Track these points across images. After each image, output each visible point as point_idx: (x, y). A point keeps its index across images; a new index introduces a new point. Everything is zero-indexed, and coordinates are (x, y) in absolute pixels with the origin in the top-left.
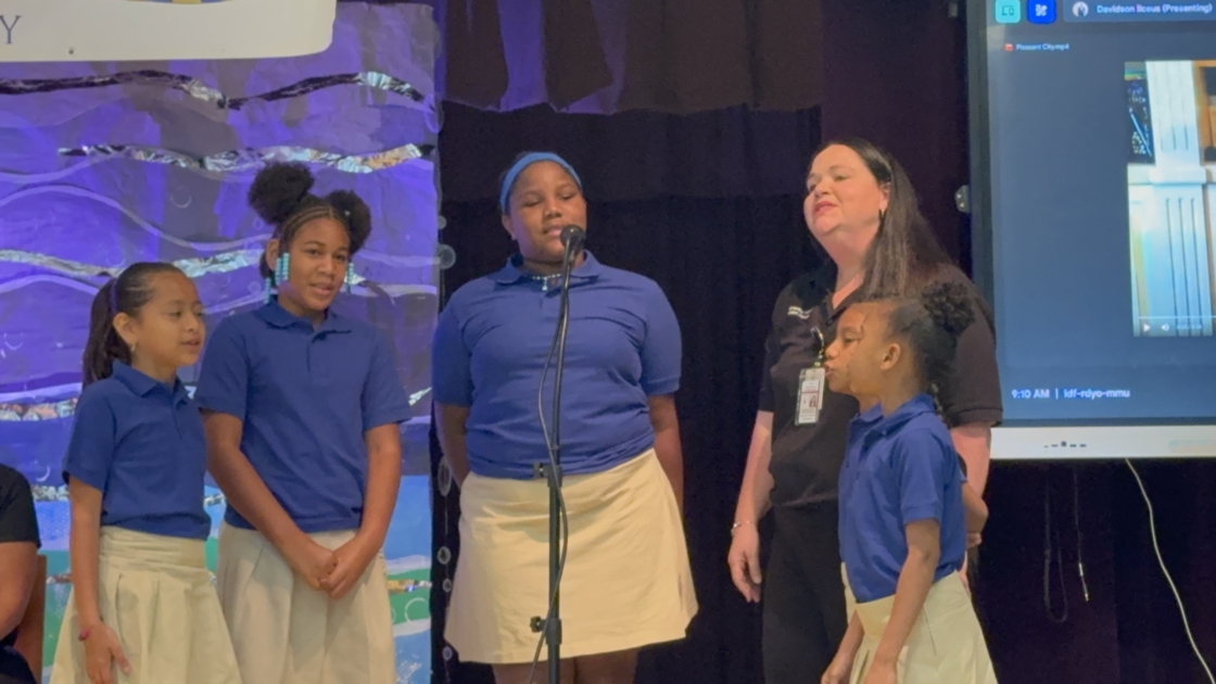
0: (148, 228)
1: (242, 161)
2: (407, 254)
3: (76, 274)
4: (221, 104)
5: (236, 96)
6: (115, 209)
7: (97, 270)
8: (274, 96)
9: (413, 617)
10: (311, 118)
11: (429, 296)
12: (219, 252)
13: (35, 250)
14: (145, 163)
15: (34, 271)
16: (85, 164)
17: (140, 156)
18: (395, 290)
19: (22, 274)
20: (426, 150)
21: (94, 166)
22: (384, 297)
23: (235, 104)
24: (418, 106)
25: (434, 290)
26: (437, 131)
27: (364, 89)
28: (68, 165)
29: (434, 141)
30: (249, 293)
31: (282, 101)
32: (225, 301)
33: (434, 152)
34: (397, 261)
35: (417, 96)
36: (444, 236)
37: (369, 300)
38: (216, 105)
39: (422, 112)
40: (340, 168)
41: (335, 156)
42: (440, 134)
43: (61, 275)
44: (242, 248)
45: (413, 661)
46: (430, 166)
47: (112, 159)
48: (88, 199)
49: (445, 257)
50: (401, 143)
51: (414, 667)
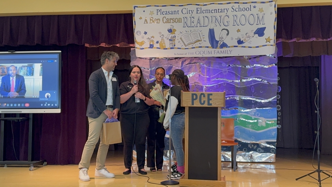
0: (239, 75)
1: (251, 66)
2: (273, 78)
3: (229, 81)
4: (248, 59)
5: (250, 58)
6: (234, 73)
7: (232, 81)
8: (255, 58)
9: (275, 126)
10: (260, 60)
11: (276, 84)
12: (248, 78)
13: (224, 78)
14: (238, 67)
15: (224, 81)
16: (230, 67)
17: (238, 66)
18: (271, 83)
19: (222, 81)
20: (276, 64)
21: (232, 67)
22: (270, 84)
23: (250, 59)
24: (275, 59)
25: (277, 83)
26: (277, 62)
27: (267, 56)
28: (228, 67)
29: (277, 63)
30: (252, 84)
31: (256, 58)
32: (248, 85)
33: (277, 65)
34: (272, 79)
35: (275, 57)
36: (278, 76)
37: (268, 84)
38: (247, 59)
39: (275, 60)
40: (264, 67)
41: (263, 66)
42: (278, 62)
43: (227, 81)
44: (251, 78)
45: (274, 132)
46: (277, 67)
47: (234, 67)
48: (231, 72)
49: (278, 79)
50: (273, 64)
51: (275, 133)
